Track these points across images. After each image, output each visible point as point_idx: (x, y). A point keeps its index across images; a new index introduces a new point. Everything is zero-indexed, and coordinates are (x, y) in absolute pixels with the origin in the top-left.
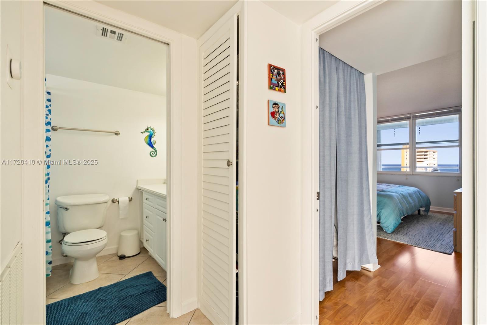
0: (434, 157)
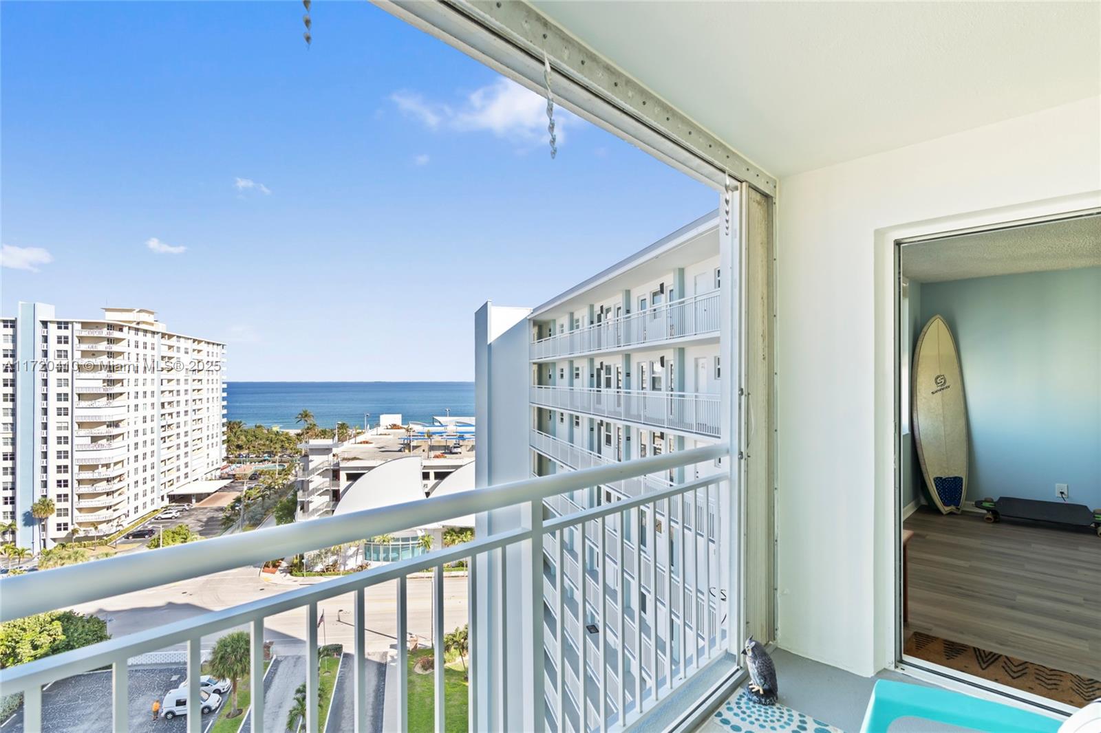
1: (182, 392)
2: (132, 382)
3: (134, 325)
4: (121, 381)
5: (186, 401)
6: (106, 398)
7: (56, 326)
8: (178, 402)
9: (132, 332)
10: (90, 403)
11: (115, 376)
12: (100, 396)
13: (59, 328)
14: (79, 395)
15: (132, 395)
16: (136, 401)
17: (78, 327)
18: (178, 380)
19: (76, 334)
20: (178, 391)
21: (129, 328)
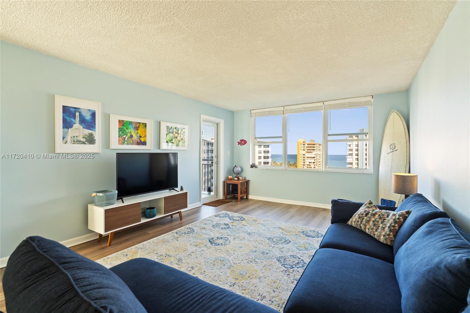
0: (320, 148)
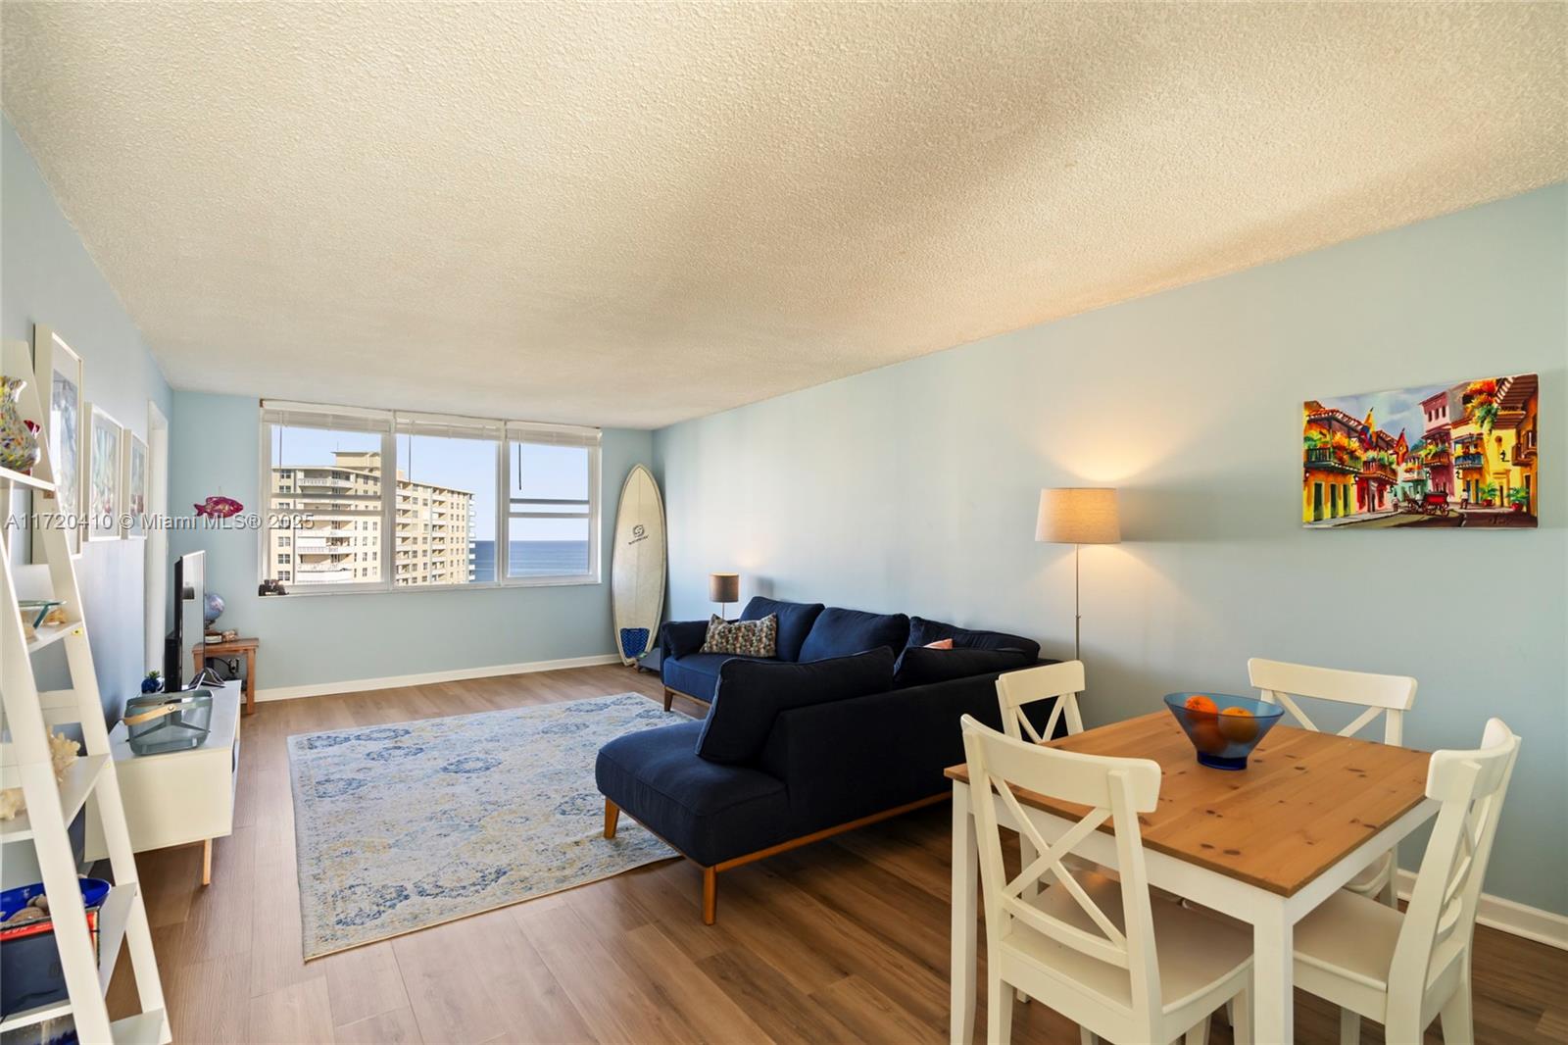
1: (420, 554)
2: (360, 542)
3: (366, 472)
4: (348, 539)
5: (425, 564)
6: (329, 561)
7: (278, 475)
8: (415, 565)
9: (361, 481)
10: (312, 566)
11: (340, 533)
12: (323, 557)
13: (283, 477)
14: (301, 556)
15: (360, 557)
16: (364, 564)
17: (300, 475)
18: (415, 539)
19: (299, 483)
20: (415, 552)
21: (357, 476)
